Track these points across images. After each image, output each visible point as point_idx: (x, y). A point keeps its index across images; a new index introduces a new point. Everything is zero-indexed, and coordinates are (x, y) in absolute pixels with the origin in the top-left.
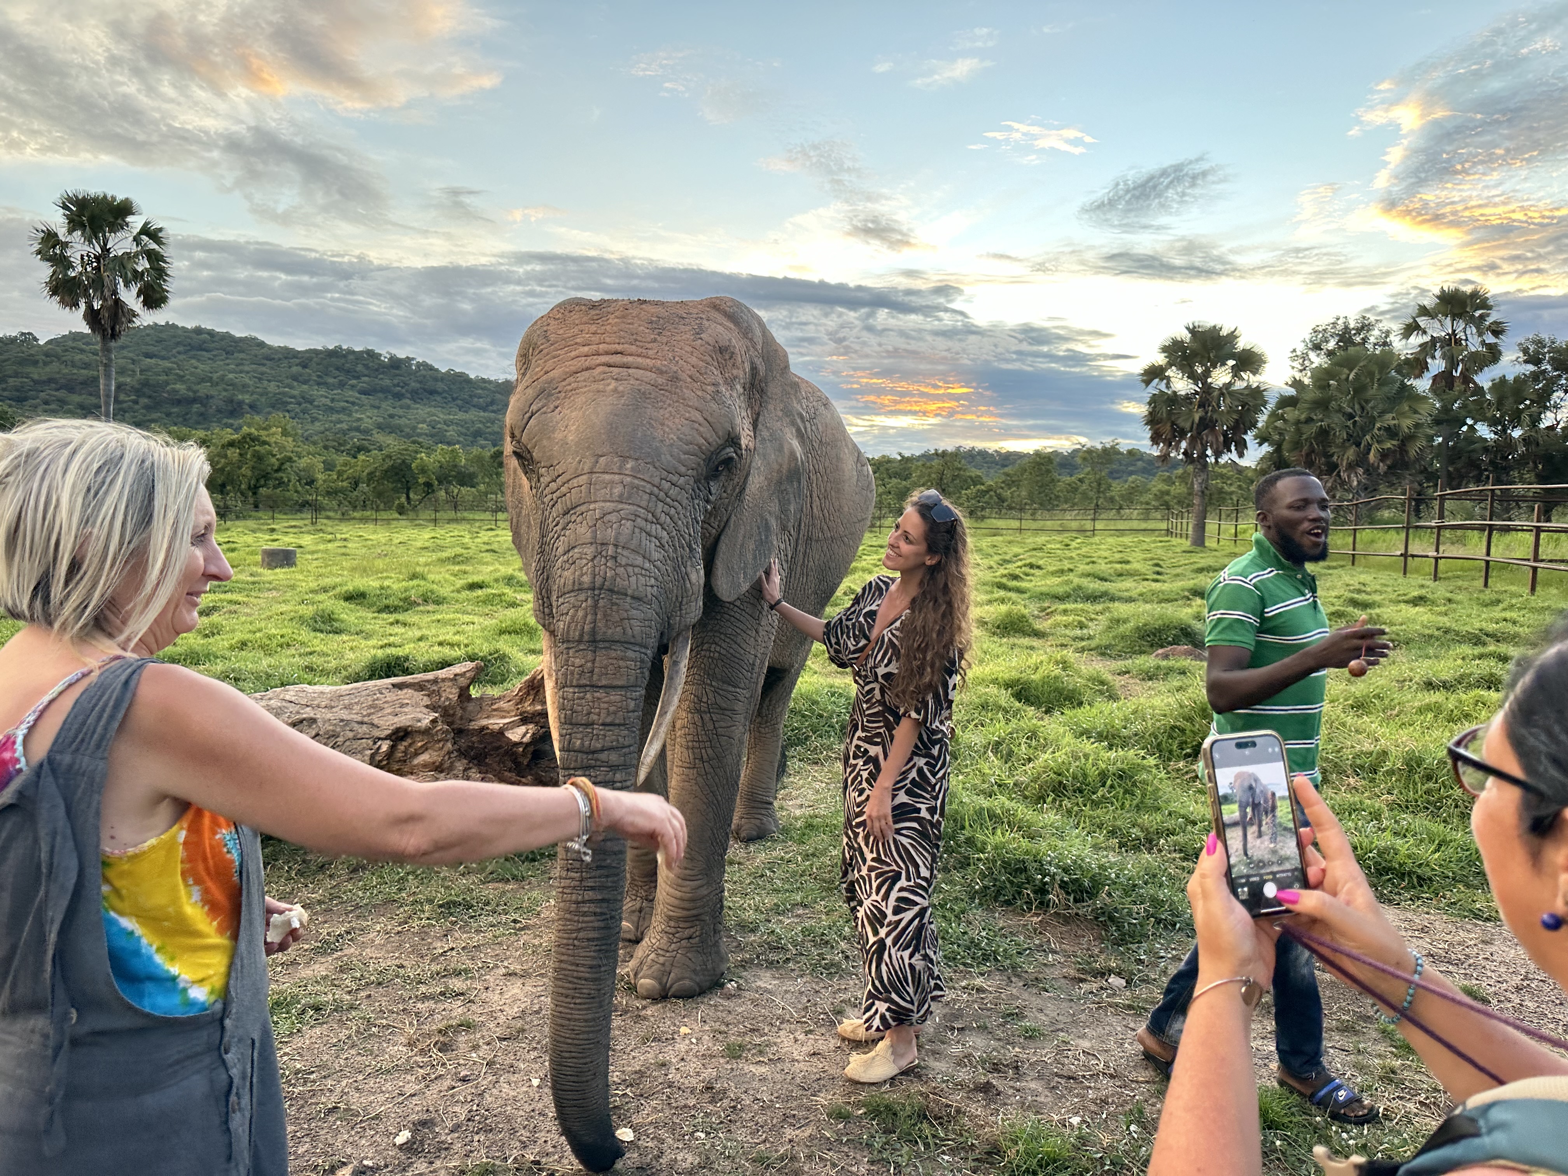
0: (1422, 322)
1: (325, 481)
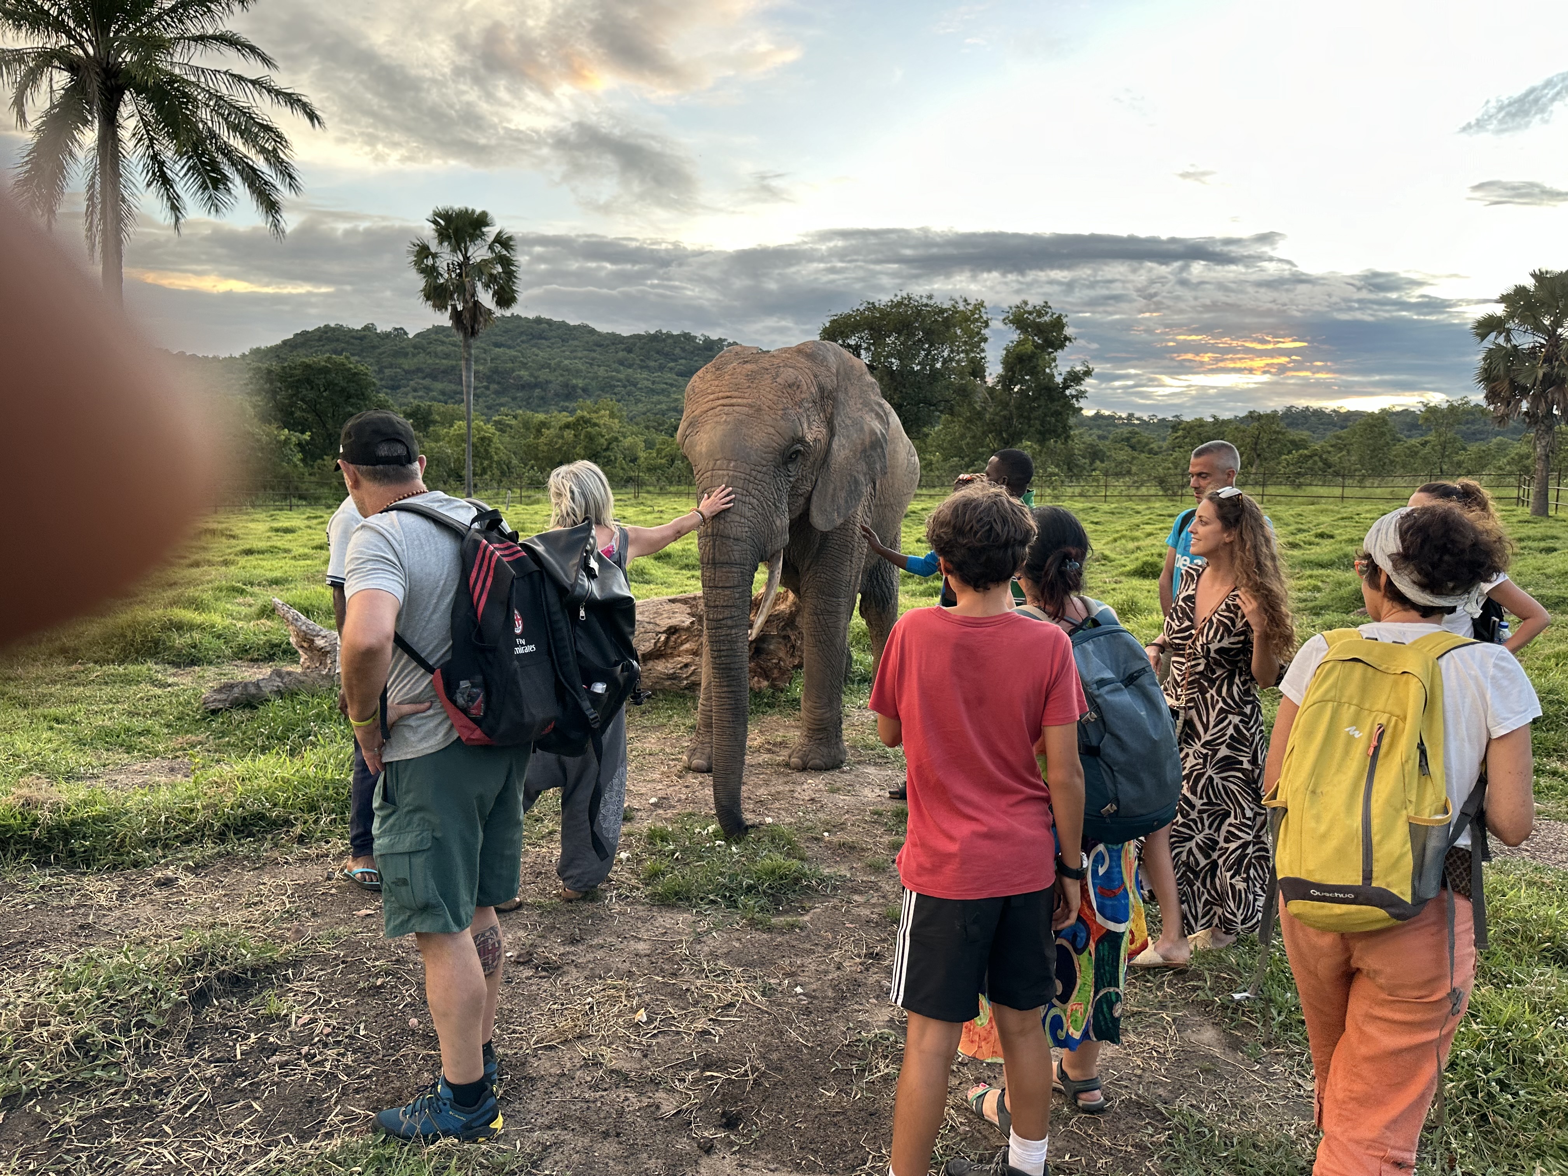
1: (646, 459)
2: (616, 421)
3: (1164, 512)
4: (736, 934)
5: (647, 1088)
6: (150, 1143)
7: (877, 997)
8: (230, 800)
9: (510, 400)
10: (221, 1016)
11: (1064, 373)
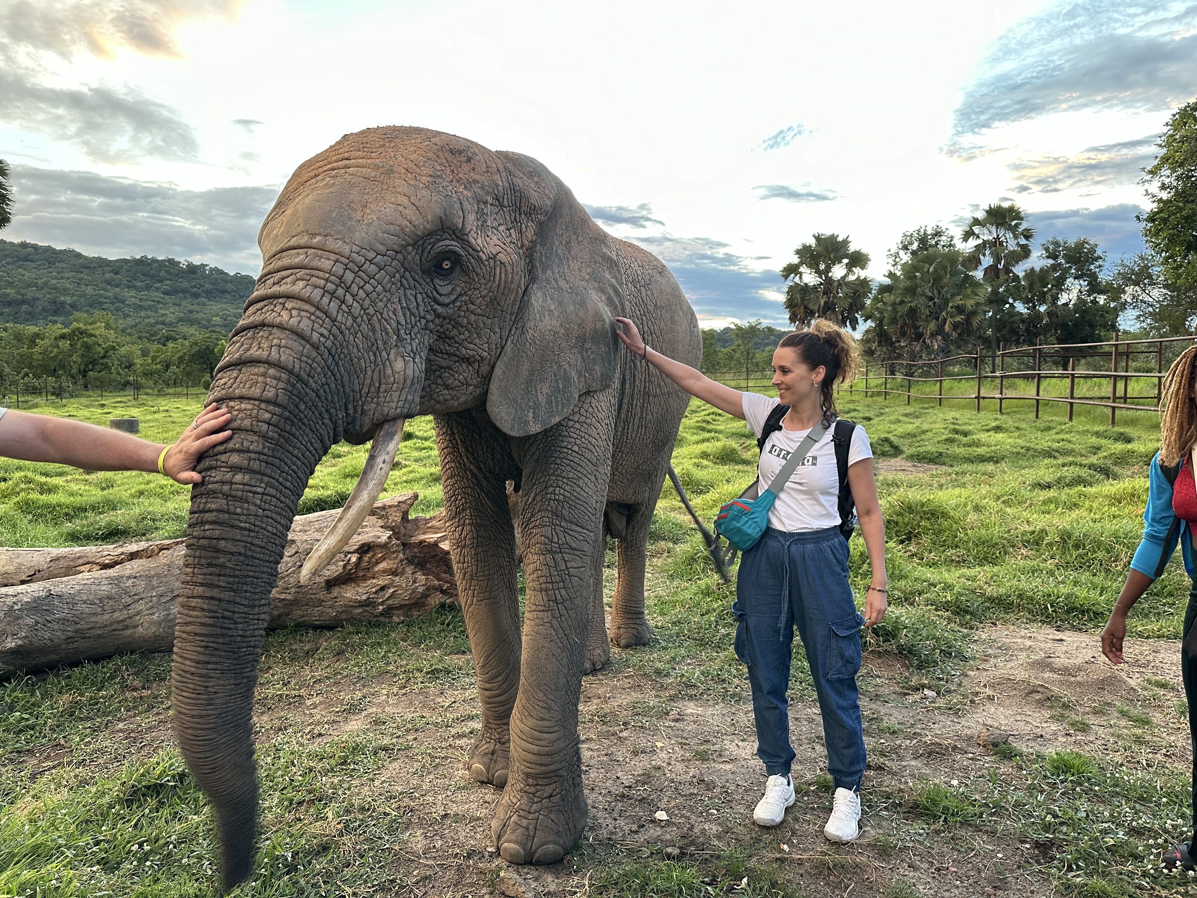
0: (976, 229)
1: (141, 365)
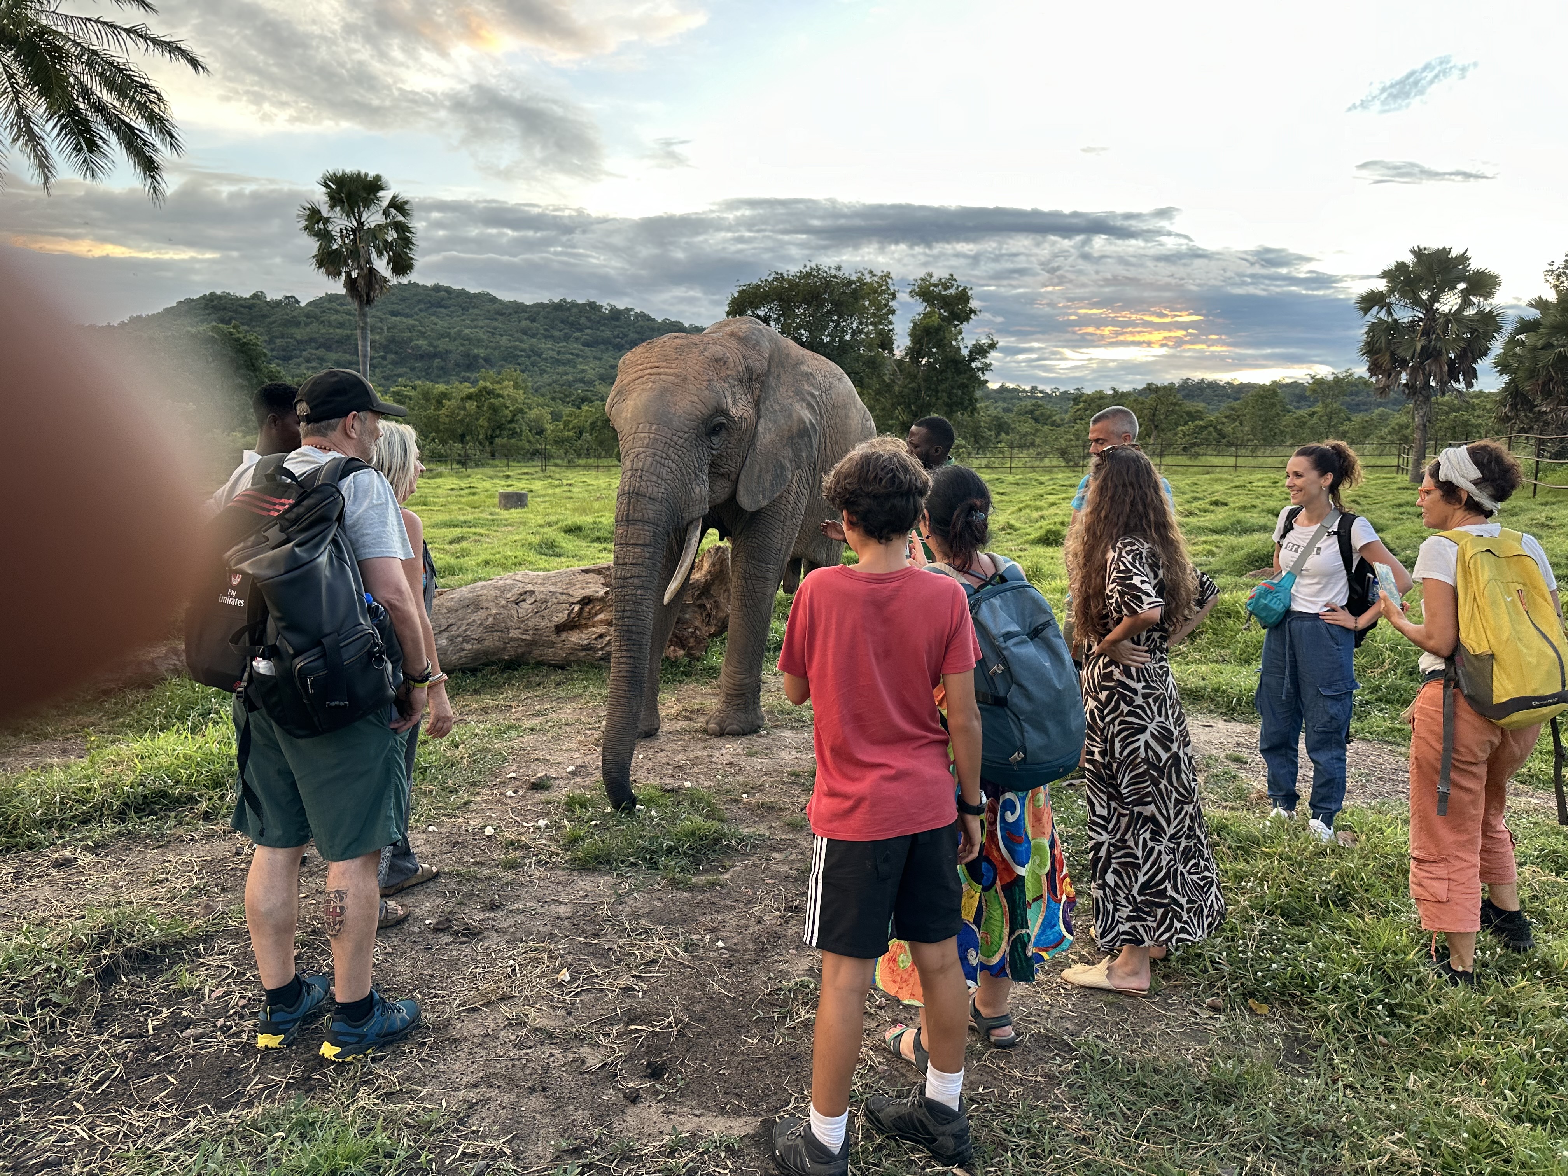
1: (553, 431)
2: (521, 392)
3: (1067, 483)
4: (658, 894)
5: (573, 1044)
6: (61, 1121)
7: (797, 948)
8: (129, 778)
9: (408, 370)
10: (130, 993)
11: (970, 346)
